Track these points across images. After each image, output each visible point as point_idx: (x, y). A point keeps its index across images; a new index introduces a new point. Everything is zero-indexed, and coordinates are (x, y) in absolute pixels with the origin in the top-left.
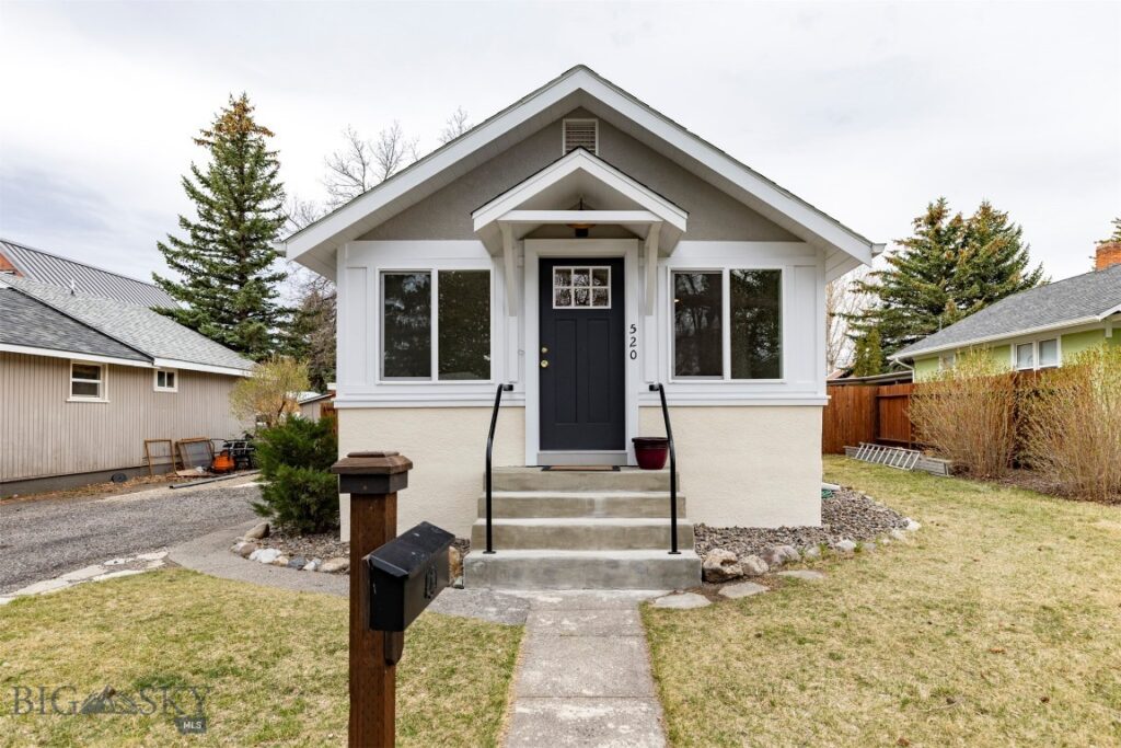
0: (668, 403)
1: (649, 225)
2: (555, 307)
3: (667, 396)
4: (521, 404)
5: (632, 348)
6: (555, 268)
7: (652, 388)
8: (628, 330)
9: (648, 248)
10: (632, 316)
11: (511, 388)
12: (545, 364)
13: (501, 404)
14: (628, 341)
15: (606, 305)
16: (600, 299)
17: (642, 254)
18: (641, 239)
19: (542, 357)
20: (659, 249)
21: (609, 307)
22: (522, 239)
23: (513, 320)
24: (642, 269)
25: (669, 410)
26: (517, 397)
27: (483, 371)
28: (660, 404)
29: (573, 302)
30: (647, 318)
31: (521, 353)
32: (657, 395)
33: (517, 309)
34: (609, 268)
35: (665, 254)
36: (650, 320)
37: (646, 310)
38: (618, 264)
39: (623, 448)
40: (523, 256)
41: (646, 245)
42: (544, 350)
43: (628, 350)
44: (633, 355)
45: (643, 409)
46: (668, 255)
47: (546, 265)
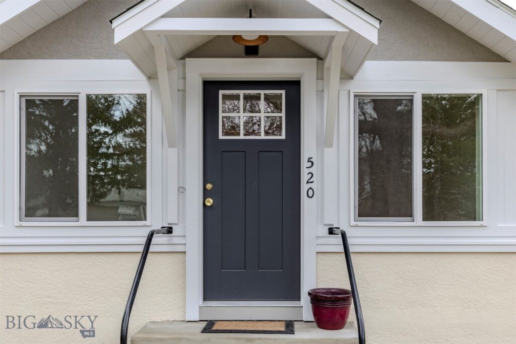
0: (351, 249)
1: (331, 38)
2: (221, 137)
3: (350, 241)
4: (181, 249)
5: (310, 185)
6: (221, 92)
7: (331, 231)
8: (304, 164)
9: (329, 69)
10: (308, 147)
11: (169, 231)
12: (210, 202)
13: (152, 249)
14: (304, 177)
15: (280, 135)
16: (273, 127)
17: (320, 77)
18: (320, 58)
19: (206, 194)
20: (342, 70)
21: (283, 137)
22: (183, 58)
23: (173, 153)
24: (320, 92)
25: (353, 258)
26: (176, 240)
27: (139, 211)
28: (341, 249)
29: (242, 132)
30: (326, 150)
31: (182, 190)
32: (338, 239)
33: (176, 140)
34: (283, 92)
35: (347, 76)
36: (330, 153)
37: (325, 141)
38: (293, 87)
39: (299, 299)
40: (185, 78)
41: (326, 65)
42: (209, 186)
43: (304, 187)
44: (310, 194)
45: (320, 256)
46: (352, 78)
47: (211, 88)
